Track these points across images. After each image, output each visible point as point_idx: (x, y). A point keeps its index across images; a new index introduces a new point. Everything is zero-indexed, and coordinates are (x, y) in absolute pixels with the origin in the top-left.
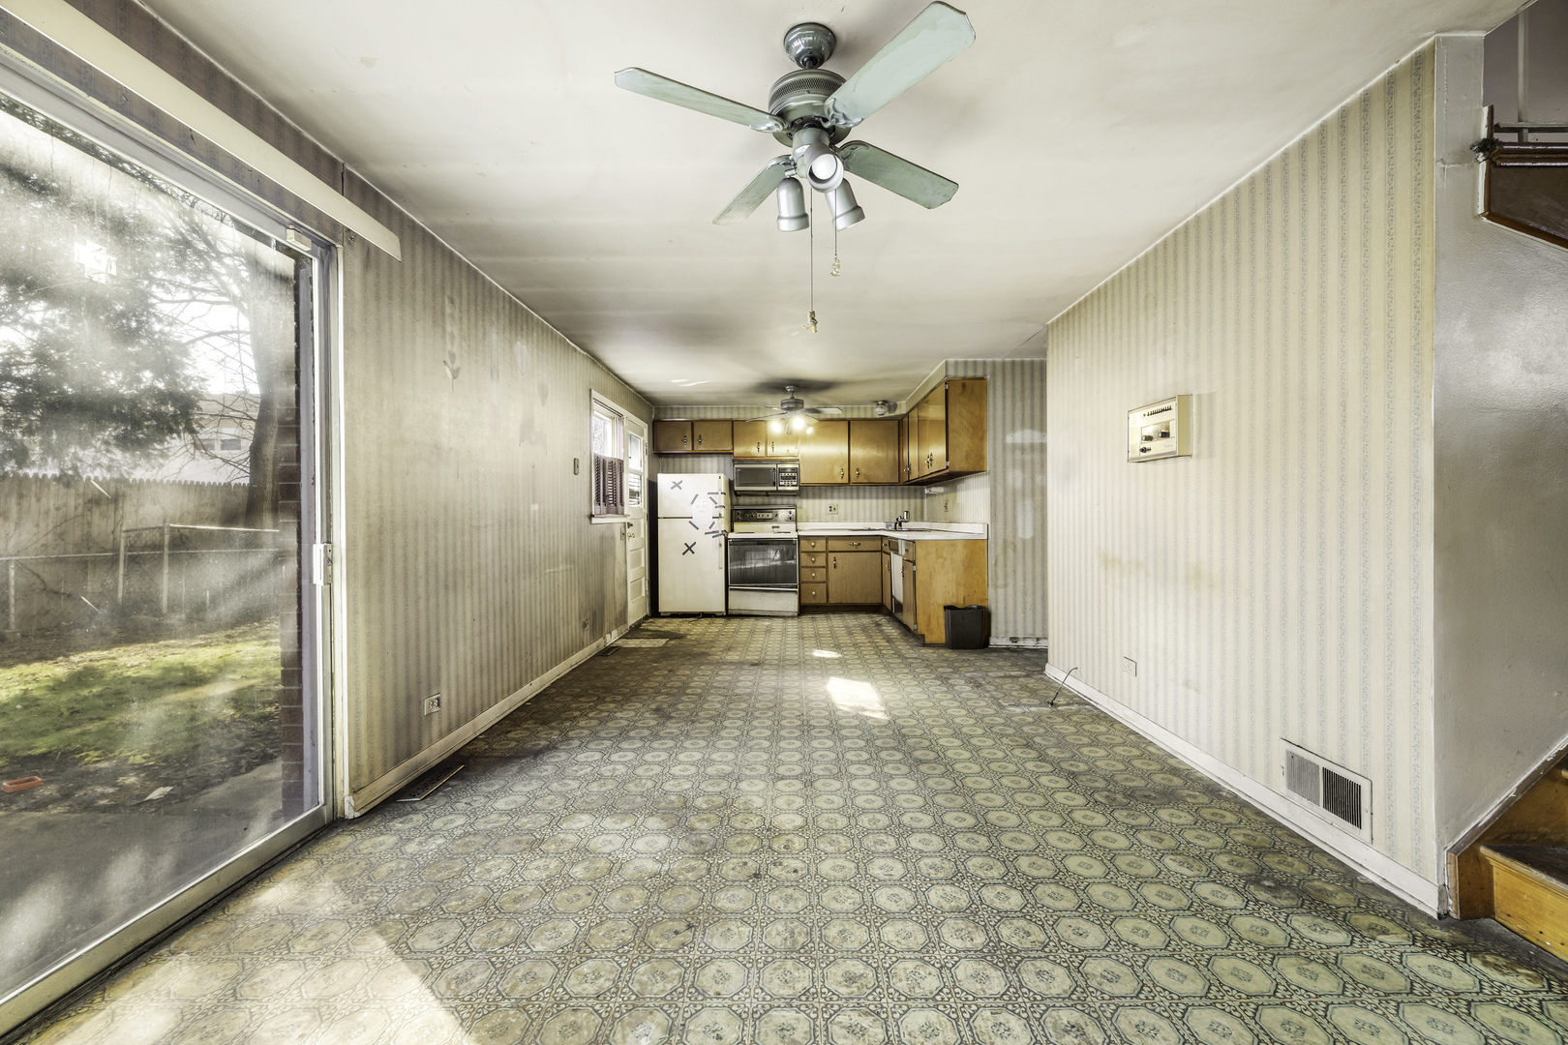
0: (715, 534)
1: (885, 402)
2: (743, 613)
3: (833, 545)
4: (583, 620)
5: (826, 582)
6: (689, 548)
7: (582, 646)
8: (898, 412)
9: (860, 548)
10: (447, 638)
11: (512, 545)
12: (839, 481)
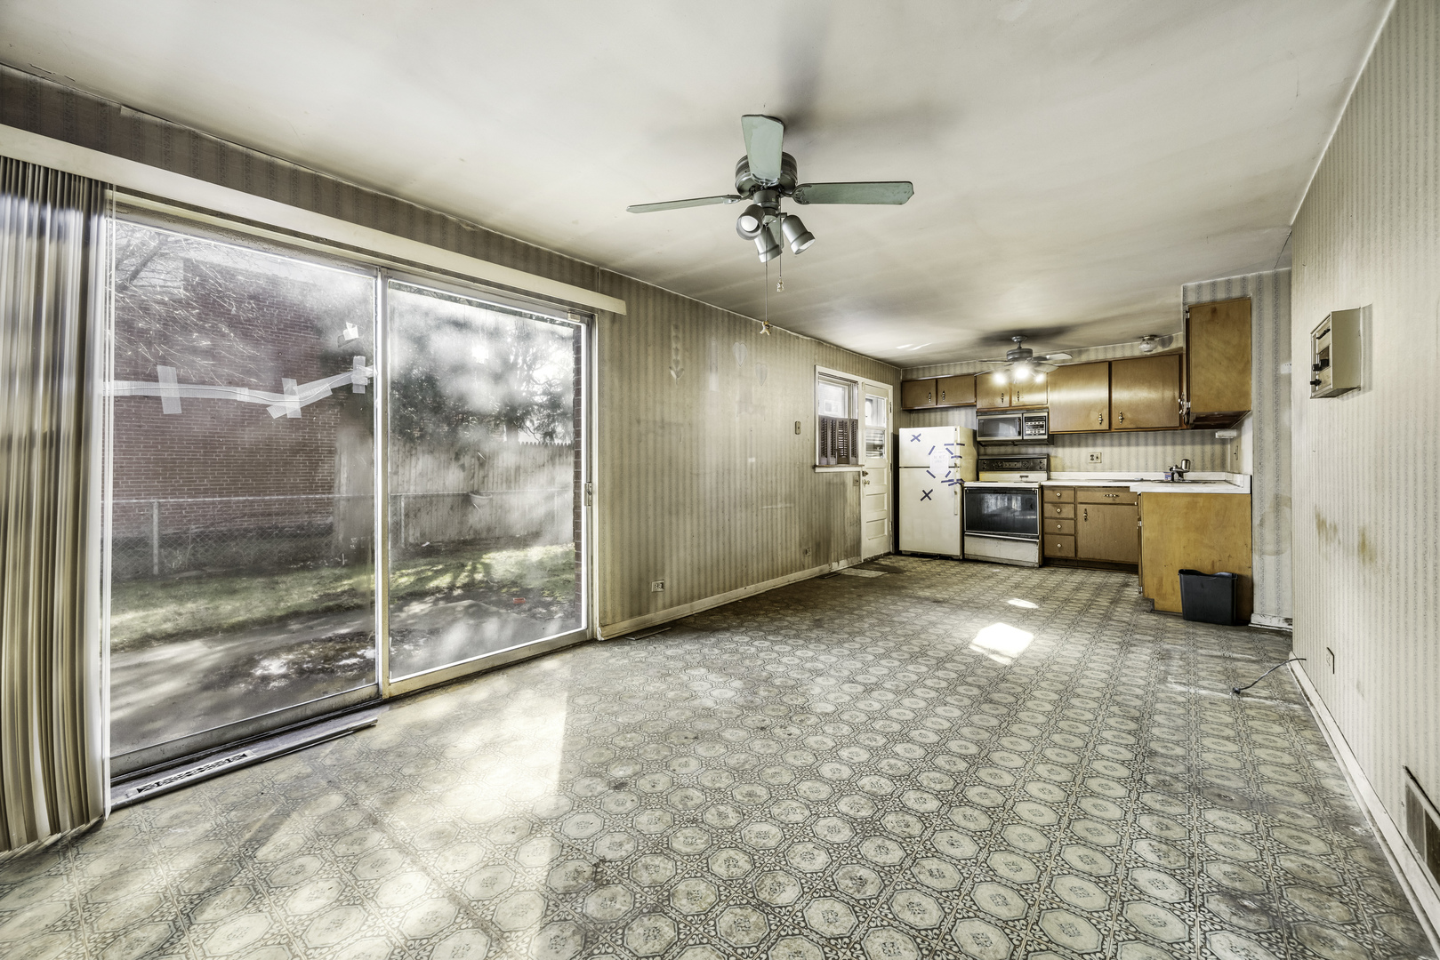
0: (951, 483)
1: (1152, 337)
2: (980, 558)
3: (1081, 496)
4: (804, 547)
5: (1075, 535)
6: (927, 495)
7: (802, 567)
8: (1174, 346)
9: (1118, 501)
10: (671, 546)
11: (729, 487)
12: (1098, 427)
